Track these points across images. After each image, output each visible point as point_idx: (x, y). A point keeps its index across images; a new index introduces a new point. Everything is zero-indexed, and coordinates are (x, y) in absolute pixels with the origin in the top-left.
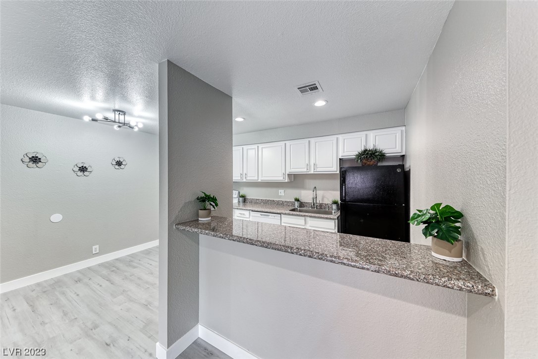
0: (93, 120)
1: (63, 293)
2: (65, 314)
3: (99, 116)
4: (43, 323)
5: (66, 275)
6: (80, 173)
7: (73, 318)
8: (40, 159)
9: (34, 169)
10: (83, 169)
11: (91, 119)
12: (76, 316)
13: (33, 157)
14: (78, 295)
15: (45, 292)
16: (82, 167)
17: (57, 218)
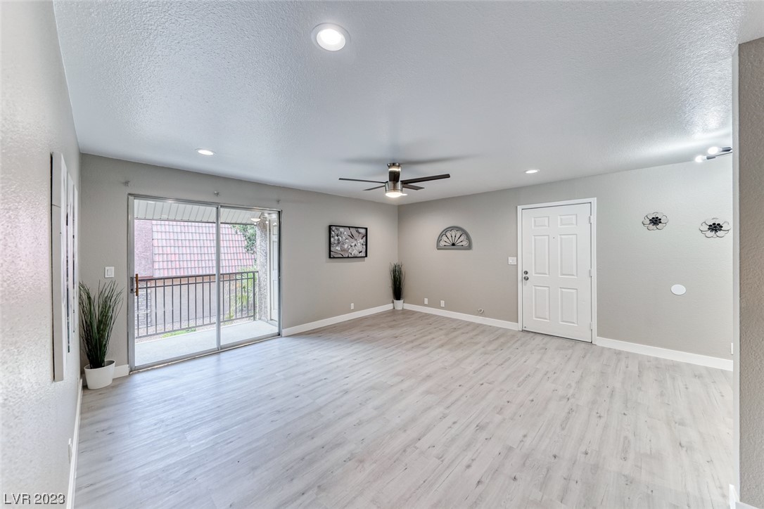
0: (708, 158)
1: (673, 378)
2: (662, 394)
3: (713, 151)
4: (640, 389)
5: (688, 365)
6: (710, 234)
7: (667, 402)
8: (660, 219)
9: (655, 232)
10: (715, 227)
11: (705, 157)
12: (670, 403)
13: (653, 218)
14: (687, 388)
15: (658, 368)
16: (714, 224)
17: (679, 289)
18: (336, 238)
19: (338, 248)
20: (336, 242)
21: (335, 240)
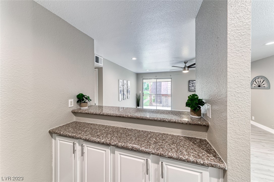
18: (192, 84)
19: (193, 88)
20: (192, 86)
21: (191, 85)
